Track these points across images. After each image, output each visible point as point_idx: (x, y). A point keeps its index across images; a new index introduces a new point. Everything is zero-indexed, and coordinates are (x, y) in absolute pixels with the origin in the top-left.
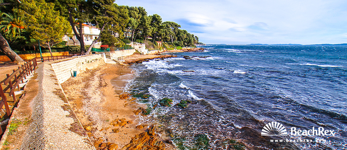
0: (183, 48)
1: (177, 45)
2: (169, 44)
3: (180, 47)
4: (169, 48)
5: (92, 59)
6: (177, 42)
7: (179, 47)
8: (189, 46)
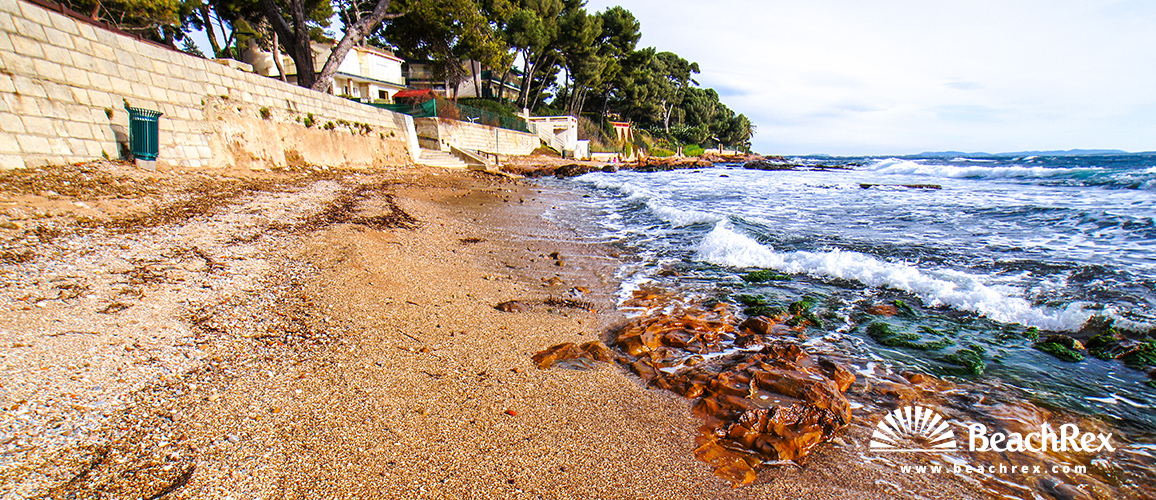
0: (706, 151)
1: (686, 139)
2: (656, 136)
3: (696, 149)
4: (656, 148)
5: (339, 117)
6: (685, 129)
7: (691, 146)
8: (727, 145)
